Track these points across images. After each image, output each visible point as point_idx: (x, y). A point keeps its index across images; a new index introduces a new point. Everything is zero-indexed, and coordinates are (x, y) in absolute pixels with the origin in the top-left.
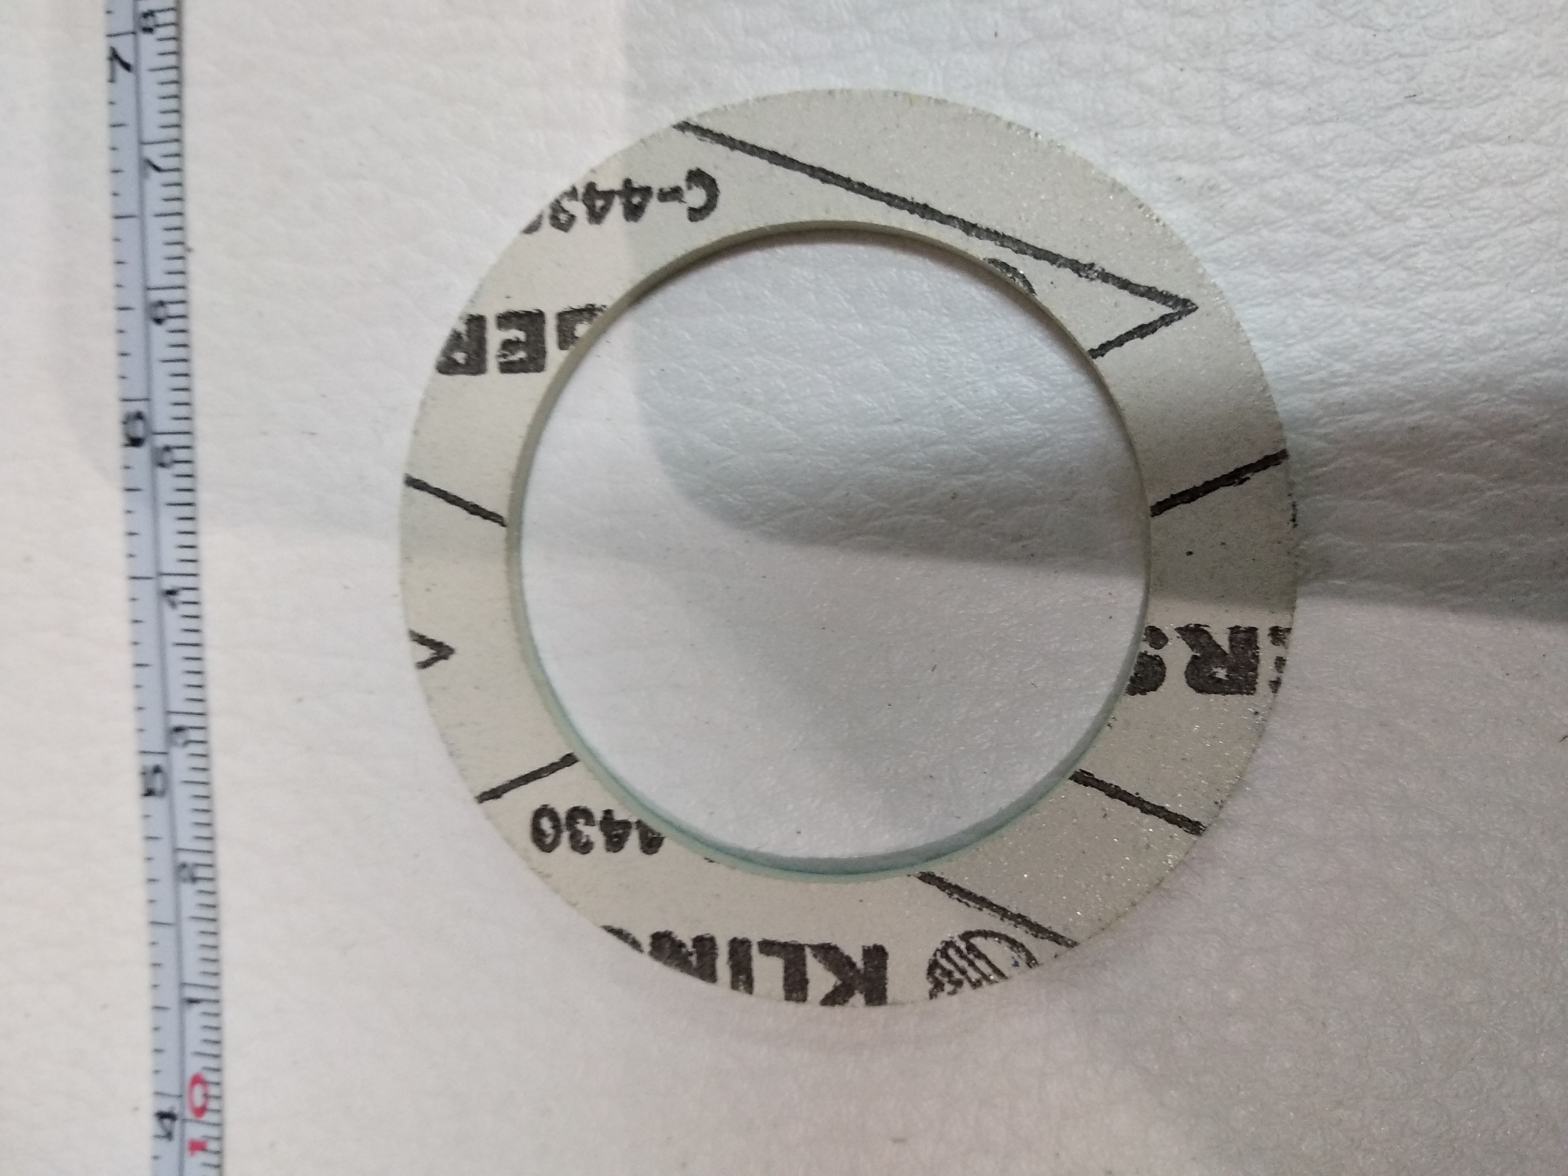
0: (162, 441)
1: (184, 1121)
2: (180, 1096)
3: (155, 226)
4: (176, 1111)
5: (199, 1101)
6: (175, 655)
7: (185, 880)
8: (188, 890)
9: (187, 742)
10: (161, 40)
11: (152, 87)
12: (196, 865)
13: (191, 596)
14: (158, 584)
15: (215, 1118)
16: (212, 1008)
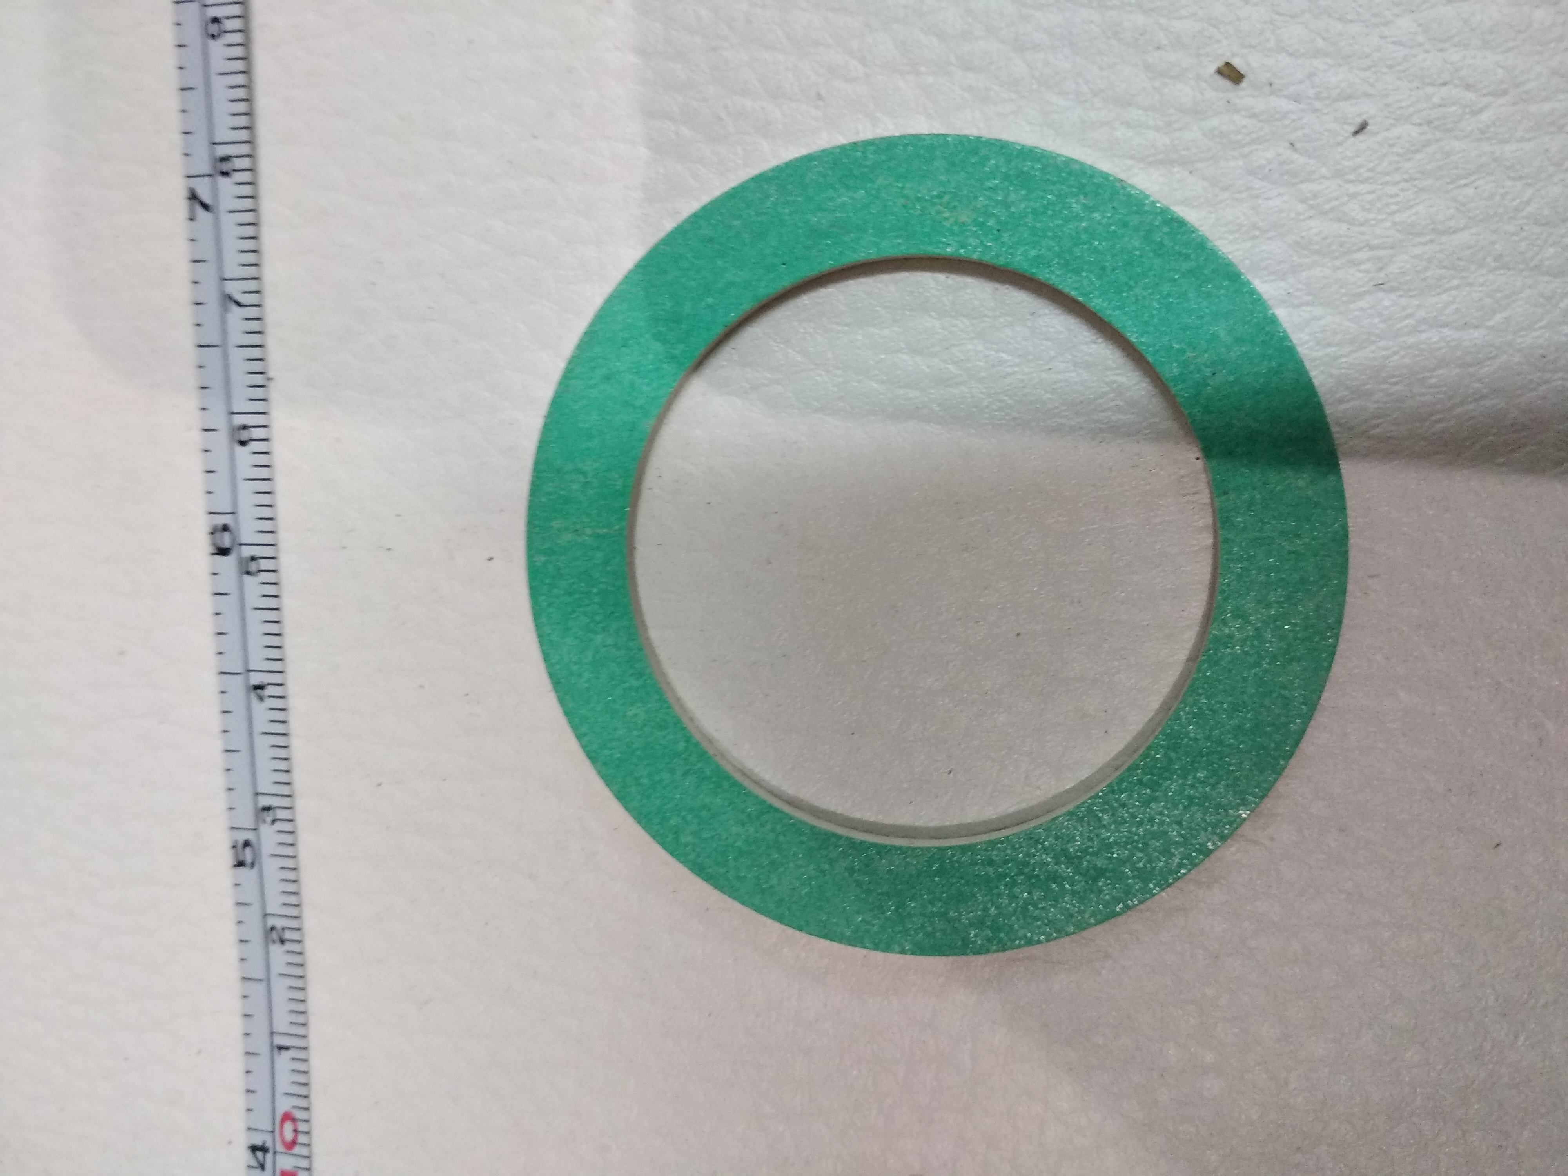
0: (247, 552)
1: (276, 1153)
2: (272, 1132)
3: (238, 357)
4: (269, 1144)
5: (289, 1136)
6: (263, 743)
7: (274, 942)
8: (277, 950)
9: (274, 821)
10: (239, 184)
11: (230, 226)
12: (284, 929)
13: (277, 691)
14: (247, 679)
15: (304, 1151)
16: (301, 1055)
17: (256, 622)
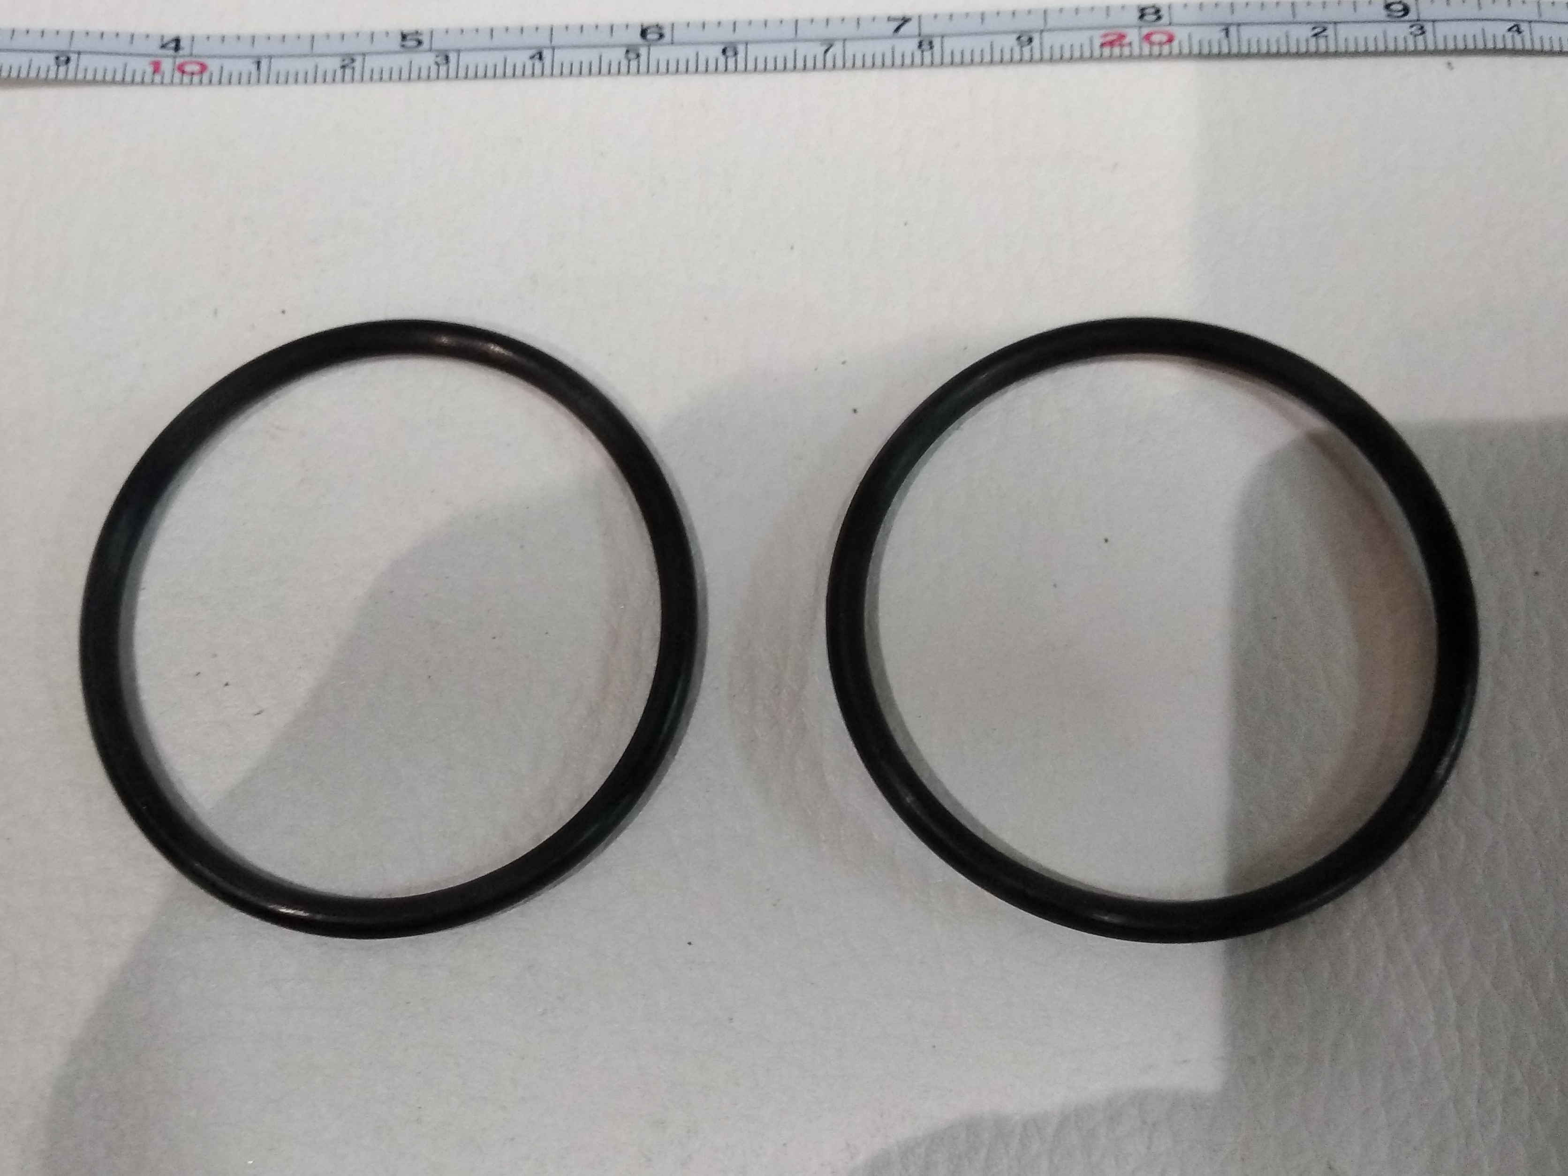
0: (643, 51)
1: (175, 57)
2: (191, 55)
3: (787, 50)
4: (181, 52)
5: (188, 68)
6: (497, 58)
7: (344, 60)
8: (336, 63)
9: (437, 64)
10: (913, 54)
11: (881, 48)
12: (353, 68)
13: (538, 71)
14: (546, 48)
15: (177, 79)
16: (254, 79)
17: (588, 56)
